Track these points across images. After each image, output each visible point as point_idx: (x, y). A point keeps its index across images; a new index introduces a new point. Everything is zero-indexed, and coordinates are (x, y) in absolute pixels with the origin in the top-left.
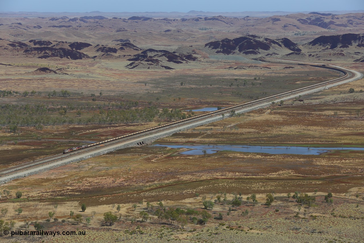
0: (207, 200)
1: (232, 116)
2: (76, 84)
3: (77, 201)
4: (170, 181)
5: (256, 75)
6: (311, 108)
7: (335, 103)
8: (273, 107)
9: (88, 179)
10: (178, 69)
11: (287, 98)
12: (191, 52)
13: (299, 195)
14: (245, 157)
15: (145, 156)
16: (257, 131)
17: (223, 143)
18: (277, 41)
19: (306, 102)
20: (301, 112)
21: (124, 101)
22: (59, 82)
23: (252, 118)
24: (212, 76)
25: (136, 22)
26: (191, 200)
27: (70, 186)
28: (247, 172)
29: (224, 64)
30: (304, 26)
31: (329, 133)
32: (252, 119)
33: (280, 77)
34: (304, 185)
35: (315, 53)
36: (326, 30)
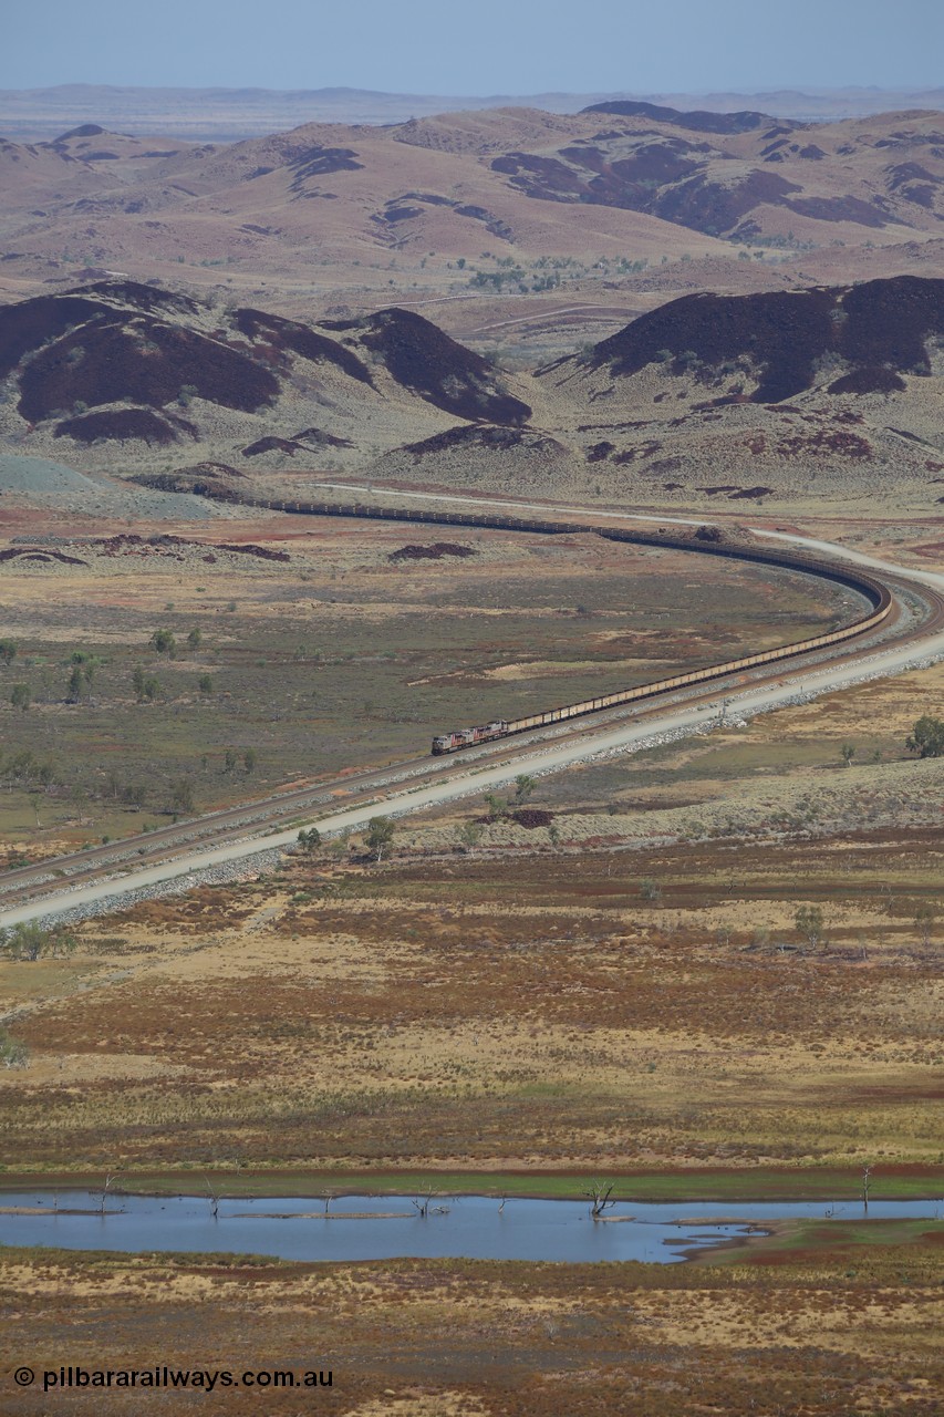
5: (170, 616)
6: (613, 878)
7: (798, 841)
8: (306, 874)
11: (424, 798)
14: (82, 1290)
16: (181, 1069)
18: (335, 336)
19: (573, 827)
20: (537, 911)
23: (135, 967)
30: (546, 214)
31: (753, 1080)
32: (138, 974)
33: (359, 628)
35: (638, 437)
36: (722, 248)
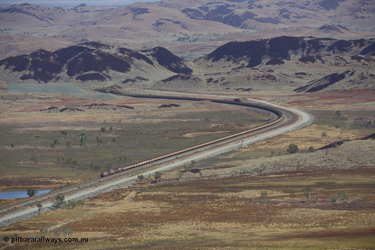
1: (57, 207)
5: (105, 123)
6: (216, 185)
7: (261, 175)
8: (140, 186)
11: (168, 167)
16: (110, 235)
18: (144, 54)
19: (206, 173)
20: (197, 194)
23: (98, 210)
29: (39, 101)
30: (195, 23)
31: (252, 234)
32: (99, 212)
33: (152, 125)
35: (219, 77)
36: (239, 30)
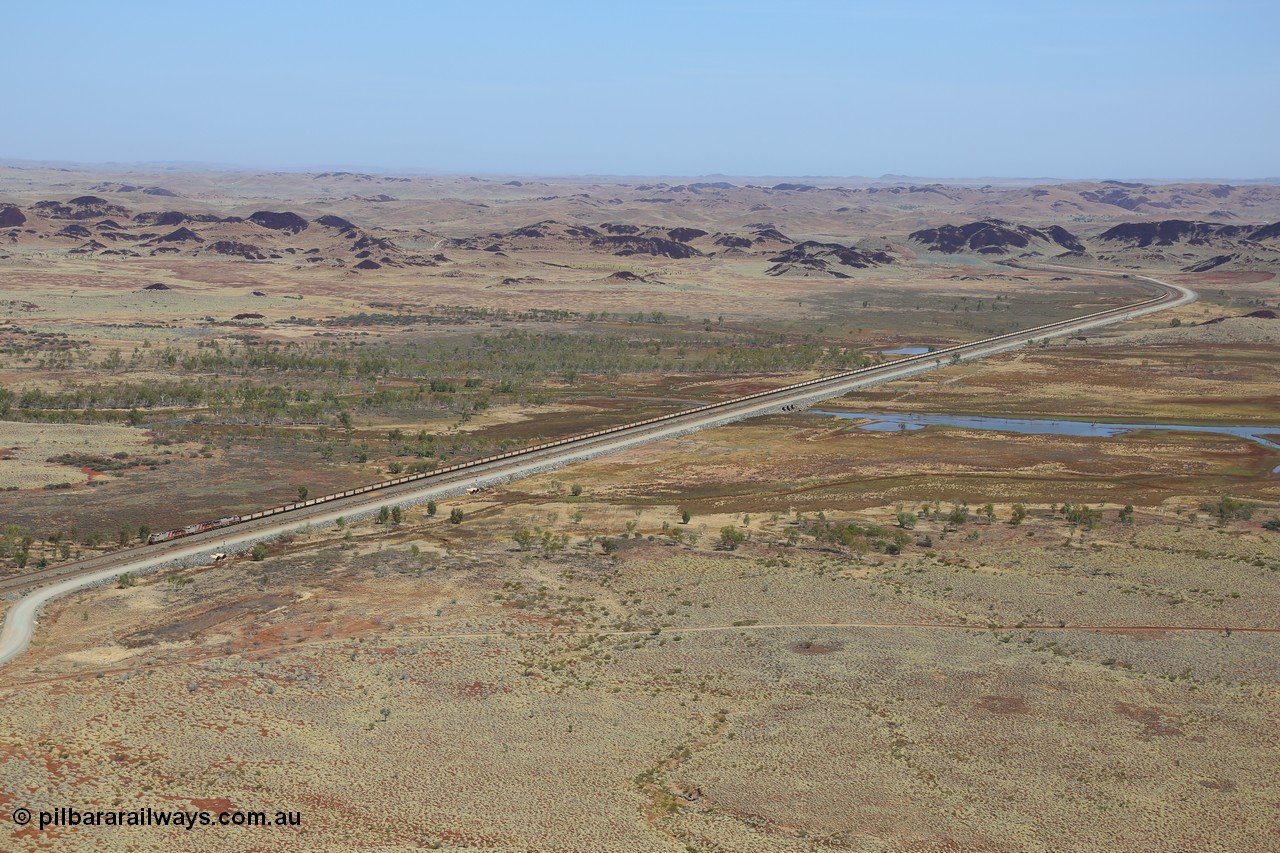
0: (905, 511)
1: (953, 363)
2: (678, 302)
3: (676, 504)
4: (840, 475)
5: (1001, 292)
6: (1099, 352)
7: (1143, 345)
8: (1029, 349)
9: (694, 467)
10: (859, 277)
11: (1057, 334)
12: (883, 247)
13: (1072, 508)
14: (976, 437)
15: (795, 431)
16: (999, 391)
17: (936, 411)
18: (1041, 231)
19: (1091, 341)
20: (1082, 359)
21: (760, 333)
22: (649, 297)
23: (990, 369)
24: (920, 291)
25: (787, 194)
26: (876, 511)
27: (664, 478)
28: (978, 465)
29: (943, 269)
30: (1091, 205)
31: (1130, 398)
33: (1044, 296)
34: (1081, 489)
35: (1110, 254)
36: (1132, 213)
